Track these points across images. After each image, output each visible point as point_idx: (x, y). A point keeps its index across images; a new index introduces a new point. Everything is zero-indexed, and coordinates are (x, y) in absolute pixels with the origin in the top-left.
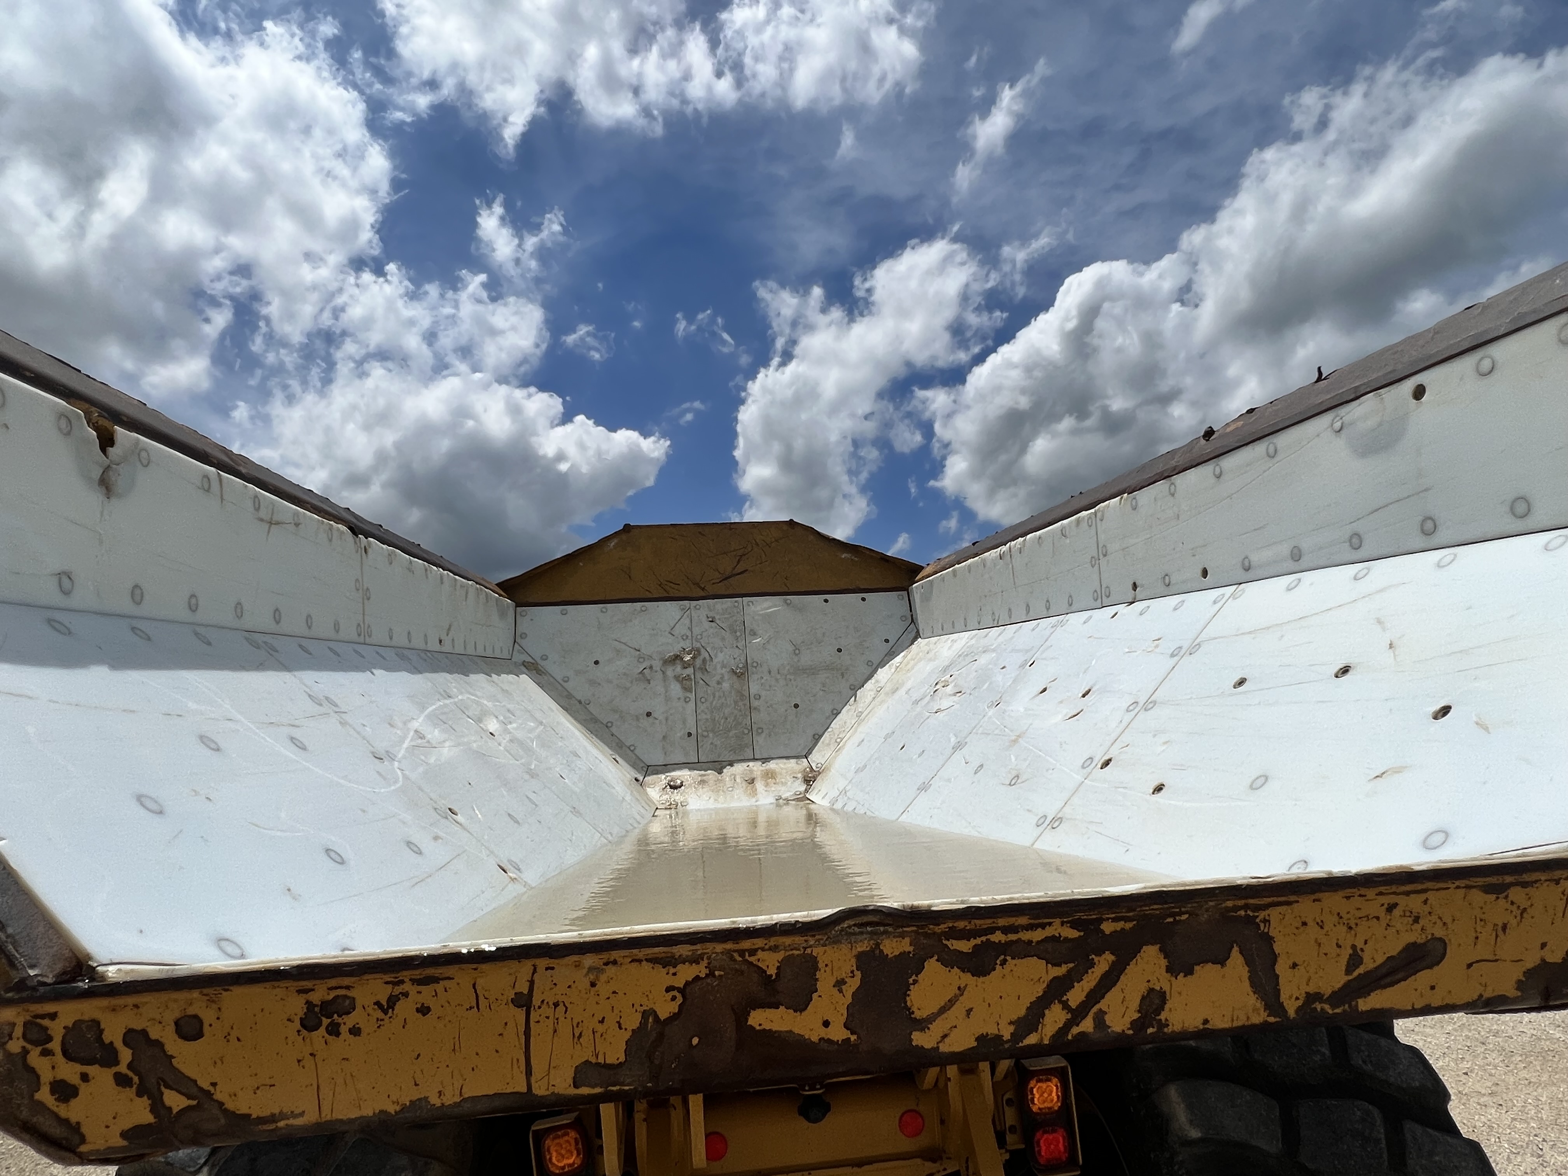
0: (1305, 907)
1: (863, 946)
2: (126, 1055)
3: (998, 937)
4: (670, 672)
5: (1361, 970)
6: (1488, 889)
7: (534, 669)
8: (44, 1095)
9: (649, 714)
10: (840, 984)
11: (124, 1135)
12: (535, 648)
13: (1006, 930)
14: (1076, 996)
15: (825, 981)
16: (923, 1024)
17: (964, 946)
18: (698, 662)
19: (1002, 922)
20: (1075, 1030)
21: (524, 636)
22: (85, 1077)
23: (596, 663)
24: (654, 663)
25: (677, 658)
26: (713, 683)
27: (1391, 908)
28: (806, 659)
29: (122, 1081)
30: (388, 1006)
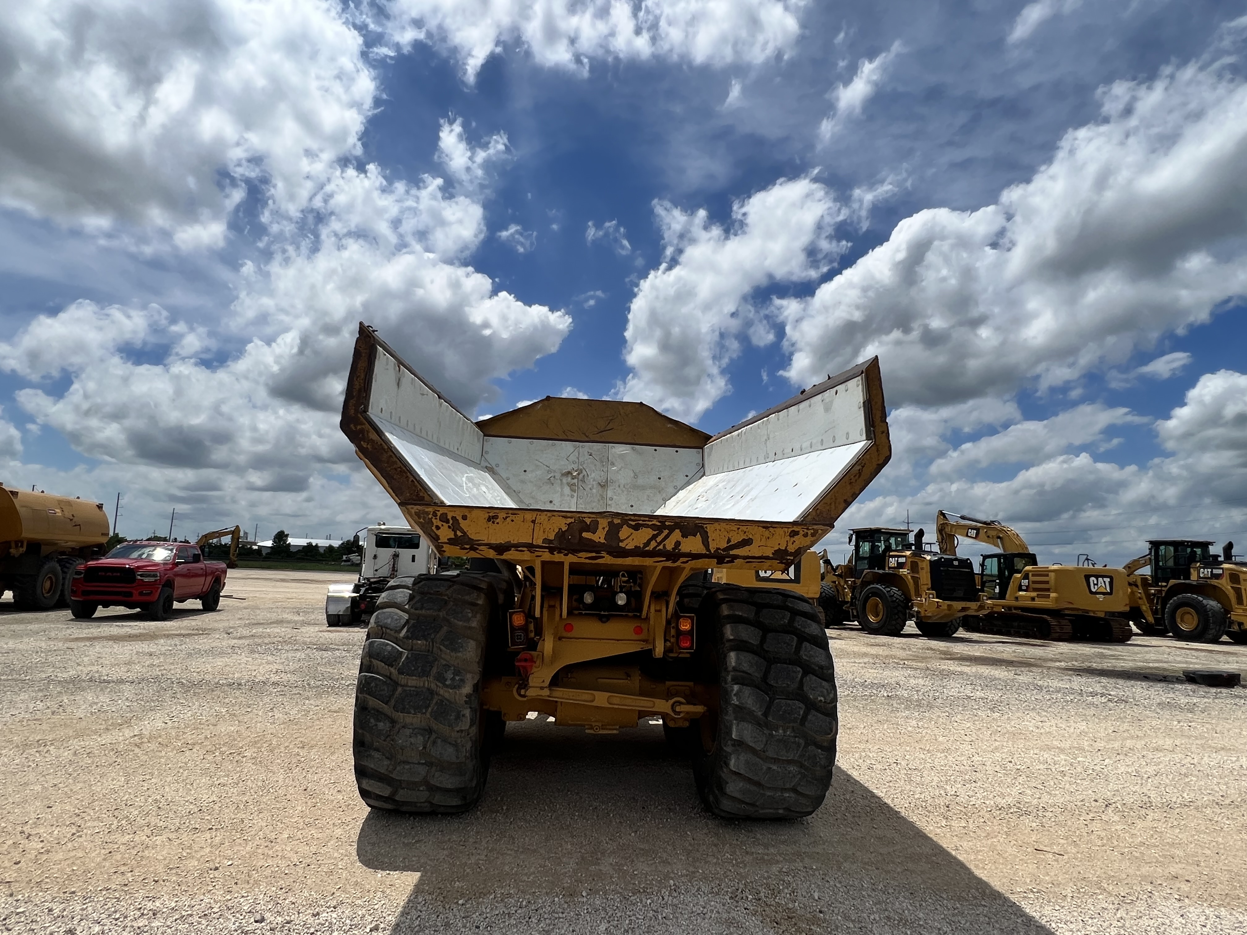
0: (716, 525)
1: (610, 520)
2: (451, 522)
3: (641, 522)
4: (564, 481)
5: (730, 544)
6: (764, 527)
7: (491, 470)
8: (434, 528)
9: (551, 502)
10: (604, 528)
11: (448, 539)
12: (492, 459)
13: (643, 521)
14: (659, 539)
15: (600, 527)
16: (622, 541)
17: (633, 523)
18: (581, 476)
19: (642, 519)
20: (658, 548)
21: (487, 452)
22: (442, 525)
23: (525, 471)
24: (556, 474)
25: (569, 473)
26: (587, 489)
27: (738, 529)
28: (640, 481)
29: (449, 527)
30: (505, 519)
